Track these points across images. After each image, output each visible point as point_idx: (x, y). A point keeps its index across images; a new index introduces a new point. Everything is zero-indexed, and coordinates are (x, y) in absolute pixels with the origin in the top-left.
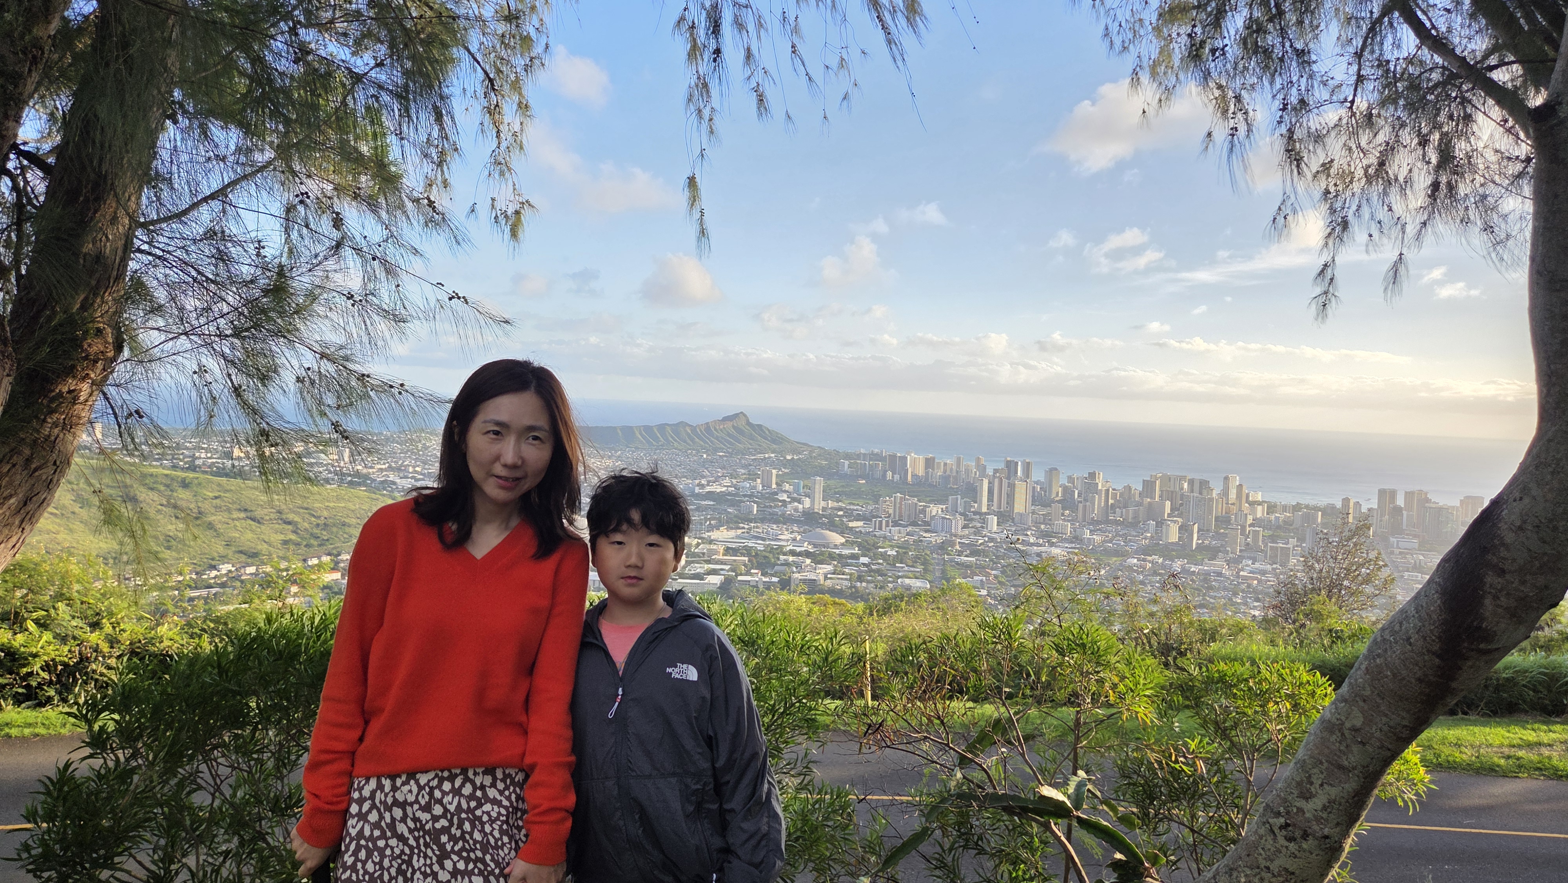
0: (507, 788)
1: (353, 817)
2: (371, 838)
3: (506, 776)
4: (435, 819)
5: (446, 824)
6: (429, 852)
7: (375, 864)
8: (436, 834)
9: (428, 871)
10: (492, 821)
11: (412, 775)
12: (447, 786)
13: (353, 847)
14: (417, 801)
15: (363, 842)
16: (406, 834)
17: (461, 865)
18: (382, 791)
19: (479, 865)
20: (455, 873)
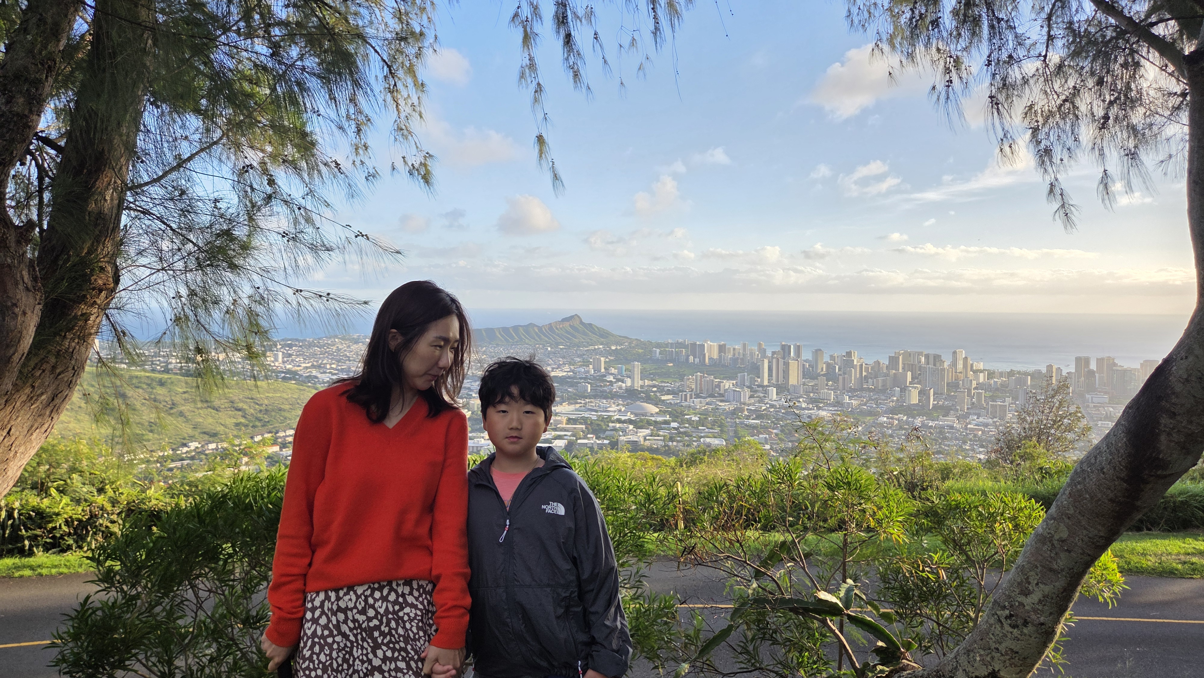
0: (420, 595)
1: (308, 621)
2: (322, 637)
3: (420, 587)
4: (370, 619)
5: (377, 623)
6: (365, 645)
7: (326, 655)
8: (370, 631)
9: (365, 658)
10: (411, 620)
11: (351, 588)
12: (377, 595)
13: (309, 643)
14: (355, 607)
15: (316, 640)
16: (348, 632)
17: (389, 654)
18: (329, 600)
19: (403, 653)
20: (385, 659)
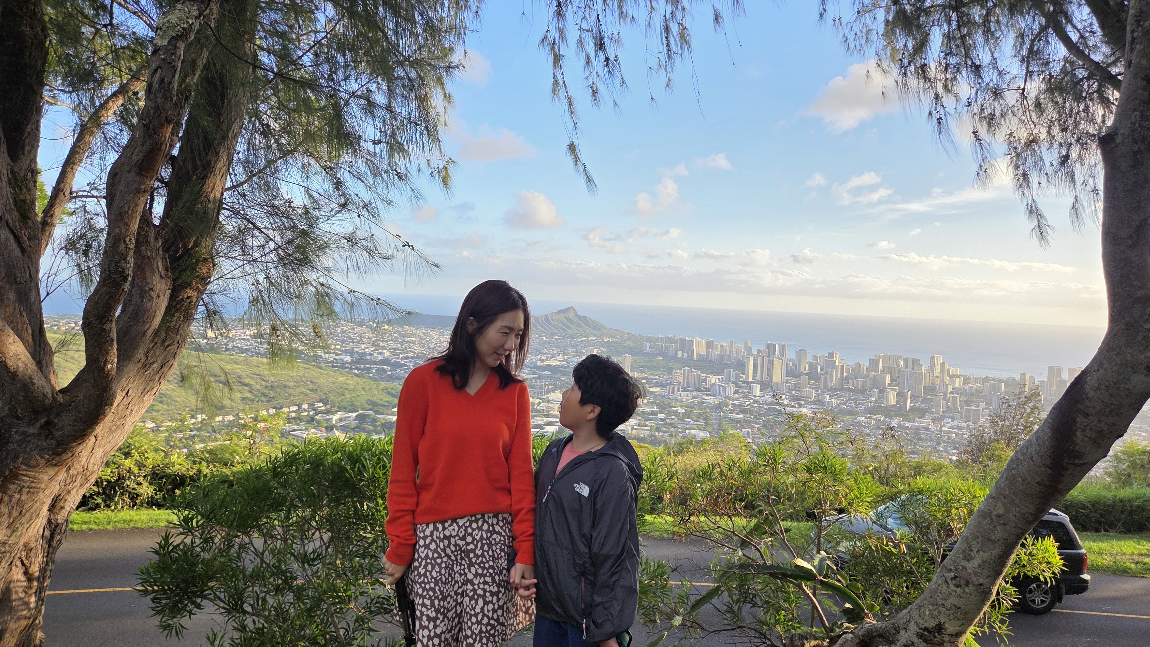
0: (504, 525)
1: (421, 547)
2: (433, 558)
3: (504, 519)
4: (468, 544)
5: (473, 547)
6: (463, 562)
8: (467, 552)
9: (462, 572)
11: (454, 520)
12: (474, 525)
13: (423, 563)
14: (457, 535)
15: (429, 561)
16: (450, 554)
17: (480, 571)
18: (438, 530)
19: (490, 571)
20: (476, 575)
